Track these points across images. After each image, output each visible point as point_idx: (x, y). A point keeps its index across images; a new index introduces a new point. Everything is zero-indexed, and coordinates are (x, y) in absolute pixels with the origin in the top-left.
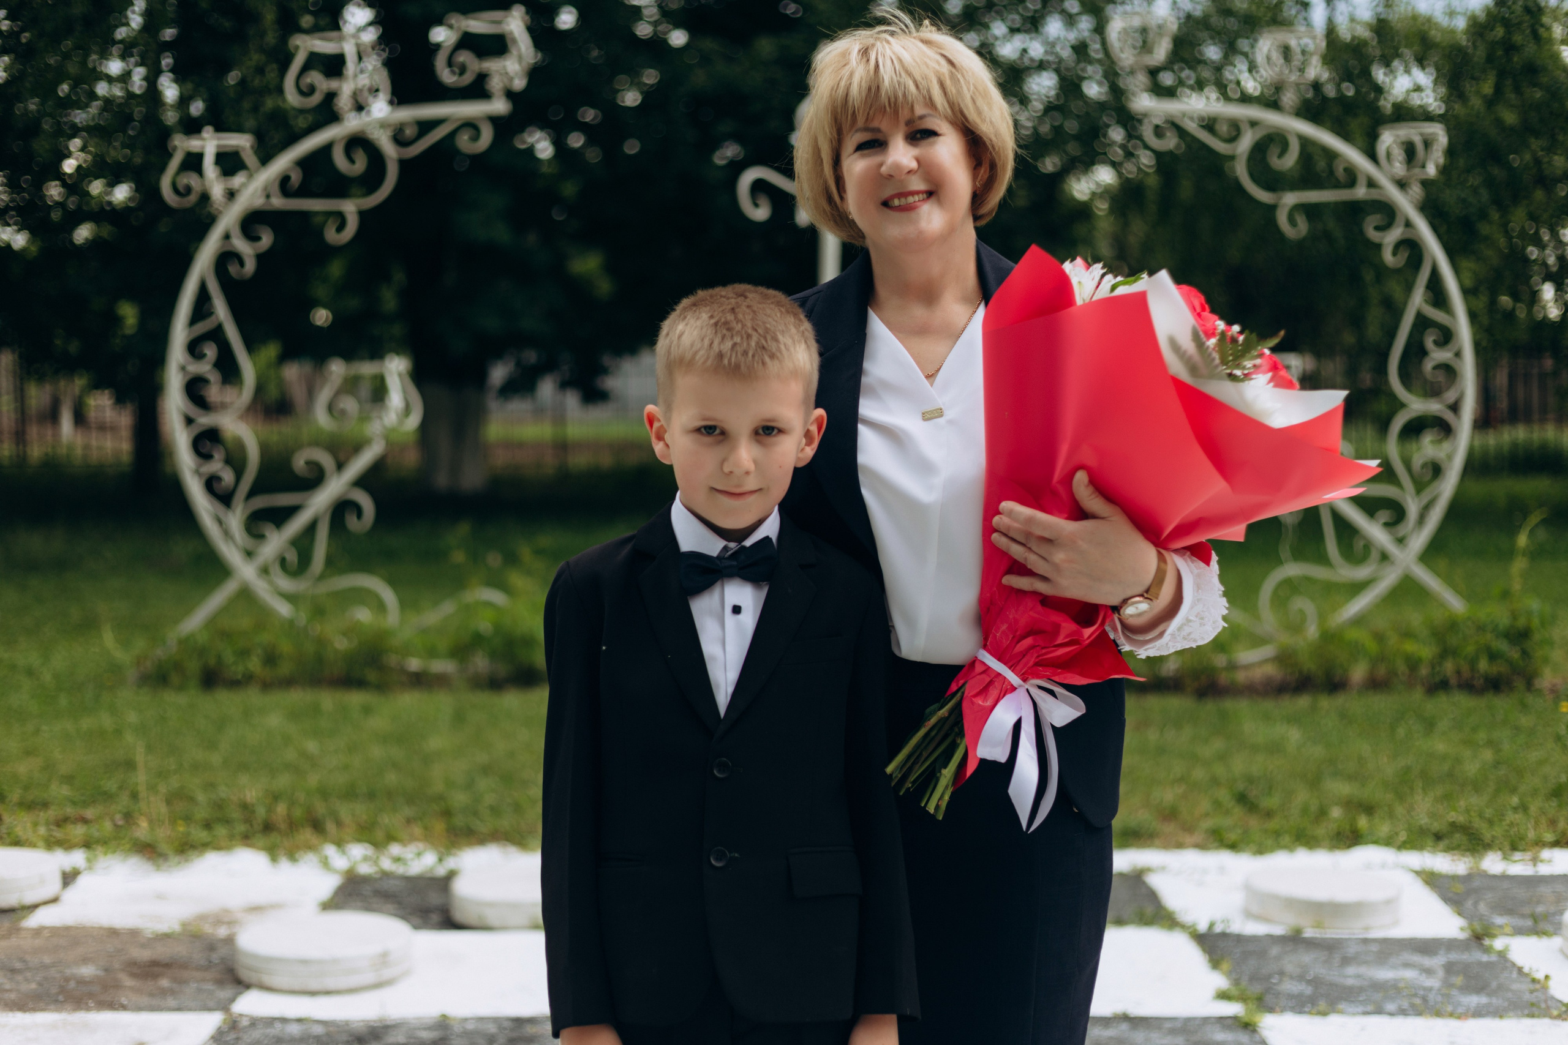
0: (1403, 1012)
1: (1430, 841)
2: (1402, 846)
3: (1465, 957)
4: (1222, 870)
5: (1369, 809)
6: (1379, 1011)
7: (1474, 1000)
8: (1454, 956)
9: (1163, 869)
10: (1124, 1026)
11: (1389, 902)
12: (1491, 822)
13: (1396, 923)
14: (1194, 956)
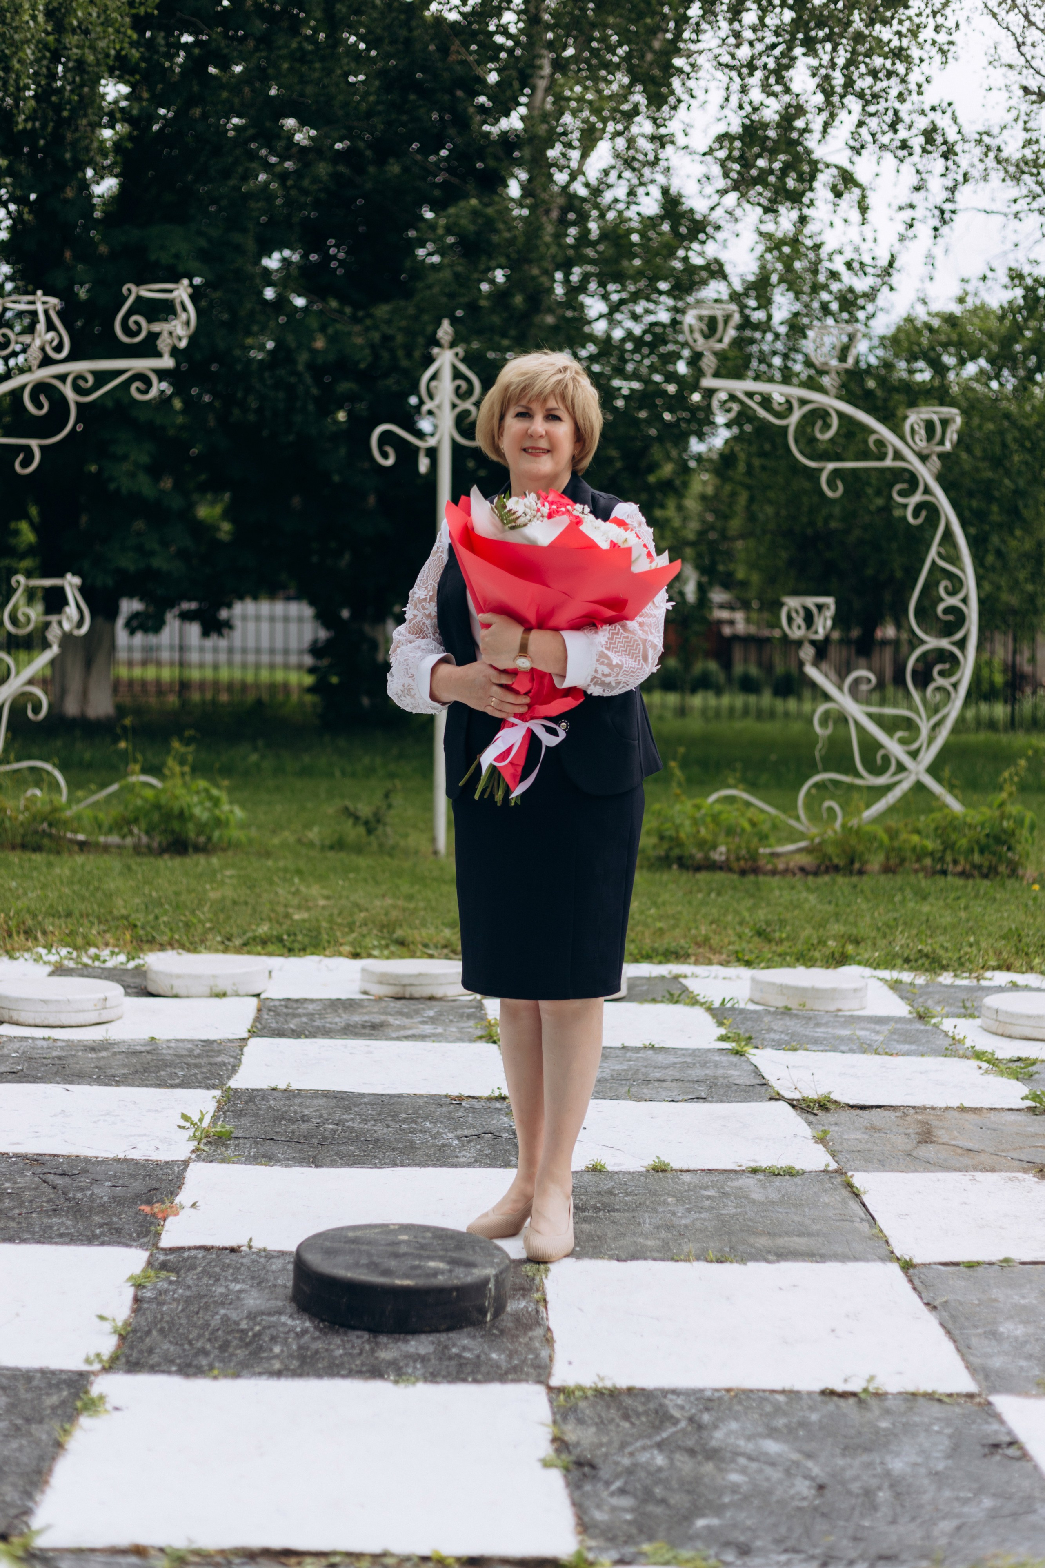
0: (852, 1051)
1: (899, 962)
2: (876, 965)
3: (908, 1026)
4: (738, 977)
5: (857, 942)
6: (834, 1050)
7: (906, 1047)
8: (899, 1026)
9: (695, 976)
10: (650, 1052)
11: (855, 990)
12: (947, 950)
13: (862, 1009)
14: (707, 1020)
